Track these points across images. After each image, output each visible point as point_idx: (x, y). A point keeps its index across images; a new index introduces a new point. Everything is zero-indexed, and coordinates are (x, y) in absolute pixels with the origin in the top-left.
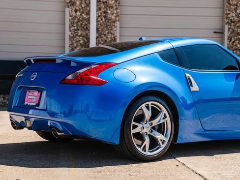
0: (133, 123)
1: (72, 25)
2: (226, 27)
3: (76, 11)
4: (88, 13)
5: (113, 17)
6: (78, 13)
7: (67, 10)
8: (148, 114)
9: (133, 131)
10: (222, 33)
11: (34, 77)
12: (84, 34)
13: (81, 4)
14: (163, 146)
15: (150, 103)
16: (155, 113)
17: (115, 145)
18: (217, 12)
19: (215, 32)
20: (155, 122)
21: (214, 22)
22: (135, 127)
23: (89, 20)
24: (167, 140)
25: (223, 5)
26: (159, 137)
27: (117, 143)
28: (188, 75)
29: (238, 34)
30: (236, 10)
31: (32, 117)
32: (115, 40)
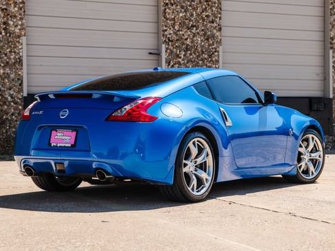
0: (184, 161)
2: (164, 47)
5: (17, 31)
8: (194, 151)
11: (64, 114)
14: (207, 185)
15: (196, 140)
18: (151, 27)
19: (150, 53)
20: (199, 160)
24: (210, 178)
25: (158, 18)
26: (203, 175)
27: (171, 182)
28: (222, 109)
29: (178, 56)
30: (173, 26)
31: (67, 160)
32: (20, 61)
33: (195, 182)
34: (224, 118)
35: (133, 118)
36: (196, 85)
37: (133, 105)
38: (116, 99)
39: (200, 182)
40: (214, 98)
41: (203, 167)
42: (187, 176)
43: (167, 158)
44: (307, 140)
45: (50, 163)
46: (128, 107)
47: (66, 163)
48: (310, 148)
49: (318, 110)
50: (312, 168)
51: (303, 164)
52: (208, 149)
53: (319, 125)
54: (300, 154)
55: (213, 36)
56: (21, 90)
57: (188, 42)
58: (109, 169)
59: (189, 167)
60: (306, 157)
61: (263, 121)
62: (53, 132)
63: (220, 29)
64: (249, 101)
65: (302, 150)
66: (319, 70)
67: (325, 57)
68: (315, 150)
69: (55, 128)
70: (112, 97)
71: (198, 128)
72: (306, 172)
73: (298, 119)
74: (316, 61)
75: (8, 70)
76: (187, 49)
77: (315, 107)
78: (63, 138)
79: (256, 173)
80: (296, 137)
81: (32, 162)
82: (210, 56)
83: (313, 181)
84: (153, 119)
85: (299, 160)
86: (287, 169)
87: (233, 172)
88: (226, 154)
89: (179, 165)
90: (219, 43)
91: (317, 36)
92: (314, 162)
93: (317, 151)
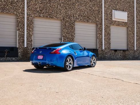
1: (19, 36)
2: (63, 38)
3: (20, 32)
4: (24, 33)
5: (31, 34)
6: (21, 33)
7: (17, 32)
8: (69, 60)
9: (66, 64)
10: (61, 39)
11: (41, 52)
12: (23, 39)
13: (22, 30)
14: (71, 68)
15: (69, 58)
16: (70, 60)
17: (63, 68)
18: (60, 33)
20: (70, 62)
21: (59, 36)
22: (67, 63)
23: (24, 35)
25: (61, 32)
26: (71, 65)
27: (64, 67)
28: (75, 51)
29: (66, 40)
30: (65, 33)
31: (41, 62)
32: (32, 41)
33: (69, 67)
34: (75, 53)
35: (55, 53)
36: (69, 46)
37: (56, 50)
38: (52, 49)
39: (70, 67)
40: (73, 49)
41: (70, 64)
42: (67, 66)
43: (63, 62)
44: (93, 58)
45: (37, 63)
46: (54, 51)
47: (41, 63)
48: (93, 60)
49: (95, 52)
50: (94, 64)
51: (92, 63)
52: (72, 60)
53: (95, 55)
54: (91, 61)
55: (73, 36)
56: (32, 47)
57: (68, 37)
58: (50, 64)
59: (68, 64)
60: (92, 62)
61: (83, 54)
62: (38, 56)
63: (75, 34)
64: (81, 49)
65: (92, 60)
66: (95, 43)
67: (97, 40)
68: (94, 60)
69: (39, 55)
70: (51, 48)
71: (69, 55)
72: (92, 65)
73: (91, 53)
74: (95, 41)
75: (29, 43)
76: (67, 38)
77: (94, 51)
78: (40, 57)
79: (82, 65)
80: (90, 58)
81: (34, 62)
82: (72, 40)
83: (94, 67)
84: (60, 53)
85: (91, 62)
86: (88, 64)
87: (77, 65)
88: (75, 61)
89: (65, 63)
90: (75, 37)
91: (95, 36)
92: (94, 63)
93: (95, 60)
